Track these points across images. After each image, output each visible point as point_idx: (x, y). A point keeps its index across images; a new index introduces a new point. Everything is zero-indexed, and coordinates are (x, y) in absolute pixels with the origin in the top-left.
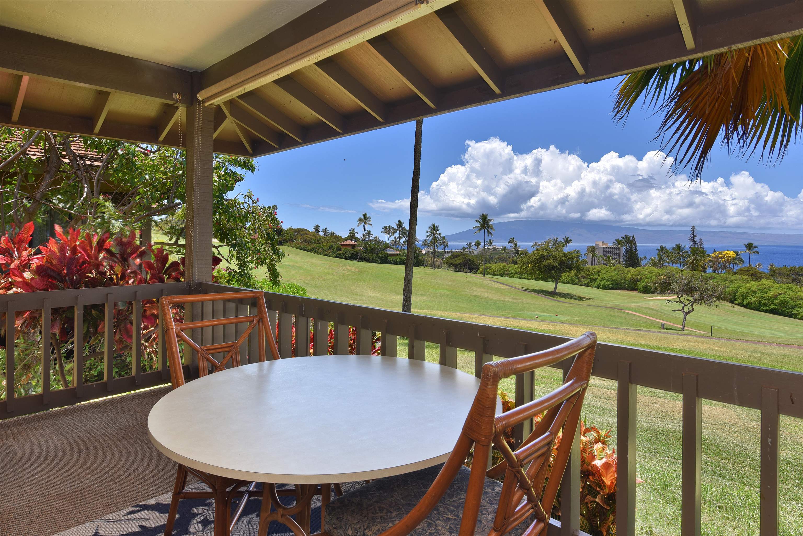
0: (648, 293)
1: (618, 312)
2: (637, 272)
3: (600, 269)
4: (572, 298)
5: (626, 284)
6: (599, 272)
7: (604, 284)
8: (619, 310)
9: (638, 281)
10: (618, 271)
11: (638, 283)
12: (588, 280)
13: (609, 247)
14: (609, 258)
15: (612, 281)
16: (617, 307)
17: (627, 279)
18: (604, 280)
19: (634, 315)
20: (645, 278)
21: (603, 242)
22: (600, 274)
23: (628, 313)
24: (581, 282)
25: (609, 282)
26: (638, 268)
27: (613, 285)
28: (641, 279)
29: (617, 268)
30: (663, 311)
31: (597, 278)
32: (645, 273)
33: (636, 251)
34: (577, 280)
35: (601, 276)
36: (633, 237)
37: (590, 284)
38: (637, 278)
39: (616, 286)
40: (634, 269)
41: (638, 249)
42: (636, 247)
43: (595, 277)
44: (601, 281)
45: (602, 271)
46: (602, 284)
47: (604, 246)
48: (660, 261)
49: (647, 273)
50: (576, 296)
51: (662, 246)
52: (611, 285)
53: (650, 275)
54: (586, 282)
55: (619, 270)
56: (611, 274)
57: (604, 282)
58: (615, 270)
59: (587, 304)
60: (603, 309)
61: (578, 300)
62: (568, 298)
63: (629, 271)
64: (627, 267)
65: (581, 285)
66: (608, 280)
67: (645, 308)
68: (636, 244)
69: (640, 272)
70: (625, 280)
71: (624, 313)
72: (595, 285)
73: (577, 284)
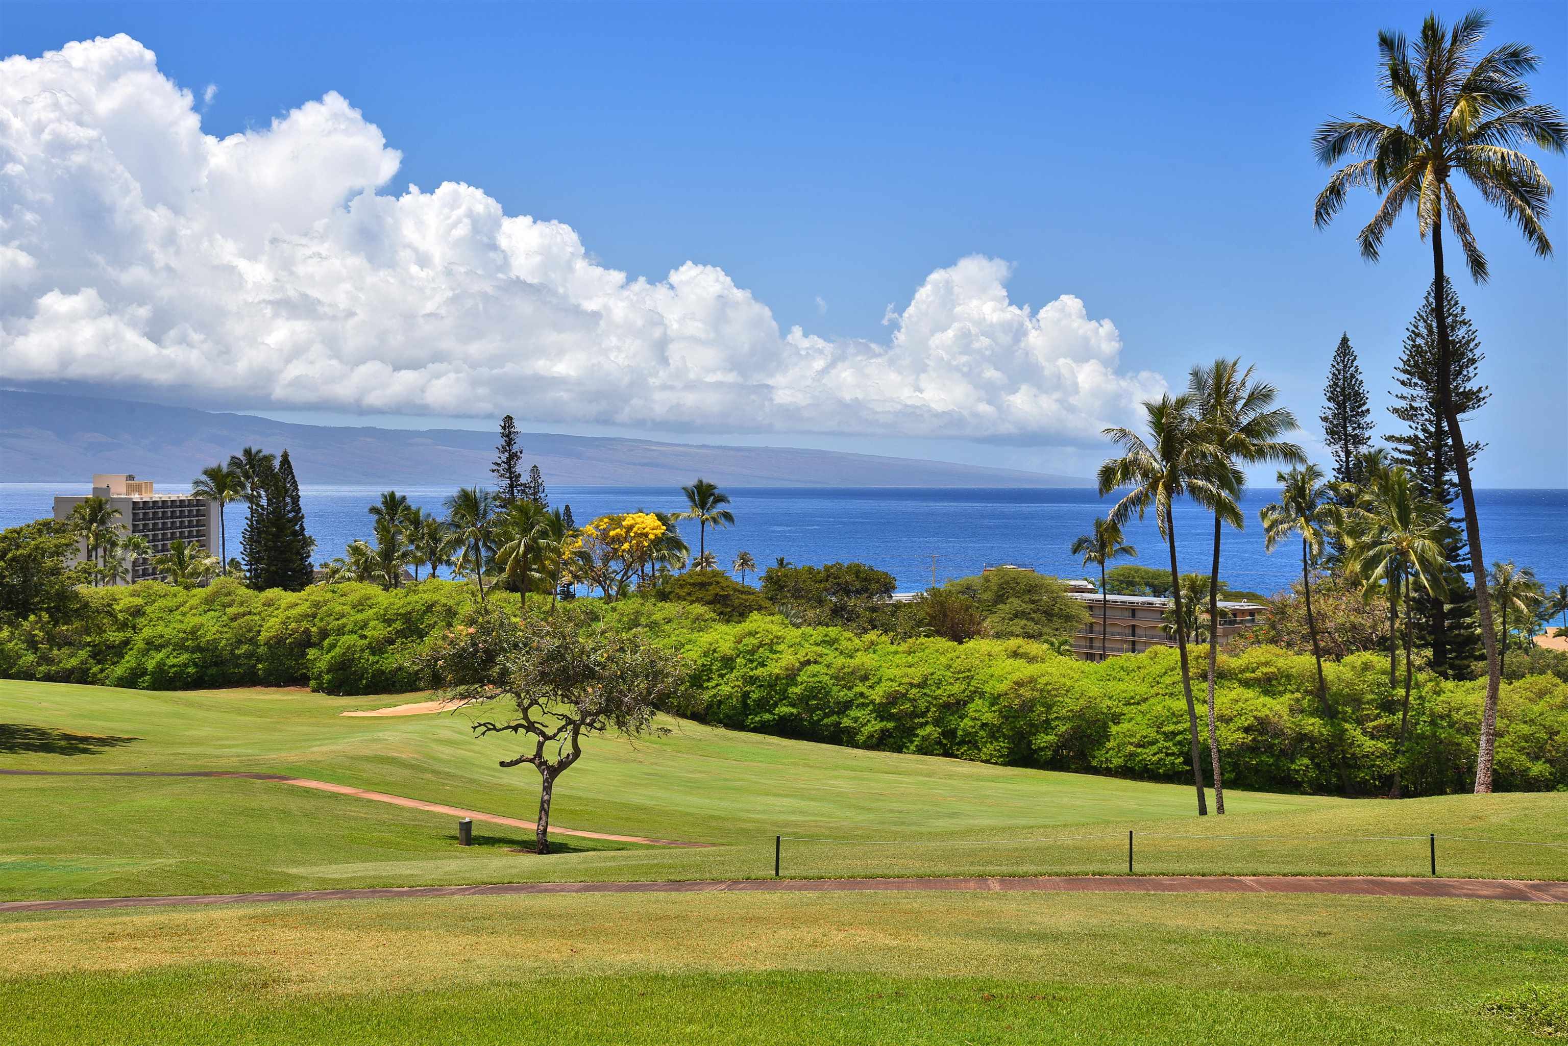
0: (349, 693)
1: (267, 791)
2: (304, 608)
3: (139, 601)
4: (28, 747)
5: (259, 660)
6: (138, 612)
7: (161, 665)
8: (271, 783)
9: (311, 645)
10: (225, 606)
11: (312, 653)
12: (83, 654)
13: (156, 497)
14: (181, 554)
15: (199, 649)
16: (256, 770)
17: (262, 638)
18: (159, 648)
19: (335, 796)
20: (340, 631)
21: (130, 478)
22: (141, 621)
23: (308, 793)
24: (50, 661)
25: (184, 657)
26: (309, 589)
27: (201, 666)
28: (324, 634)
29: (216, 594)
30: (437, 766)
31: (126, 643)
32: (338, 608)
33: (299, 518)
34: (30, 658)
35: (147, 632)
36: (285, 460)
37: (95, 669)
38: (307, 632)
39: (213, 671)
40: (289, 597)
41: (303, 511)
42: (296, 500)
43: (116, 637)
44: (145, 653)
45: (148, 609)
46: (151, 665)
47: (136, 497)
48: (387, 555)
49: (347, 609)
50: (42, 734)
51: (392, 495)
52: (191, 670)
53: (360, 617)
54: (73, 662)
55: (227, 600)
56: (192, 621)
57: (160, 656)
58: (209, 602)
59: (112, 768)
60: (202, 784)
61: (63, 751)
62: (11, 749)
63: (269, 604)
64: (261, 589)
65: (49, 678)
66: (180, 647)
67: (368, 759)
68: (296, 489)
69: (317, 605)
70: (253, 641)
71: (292, 791)
72: (119, 671)
73: (28, 675)
